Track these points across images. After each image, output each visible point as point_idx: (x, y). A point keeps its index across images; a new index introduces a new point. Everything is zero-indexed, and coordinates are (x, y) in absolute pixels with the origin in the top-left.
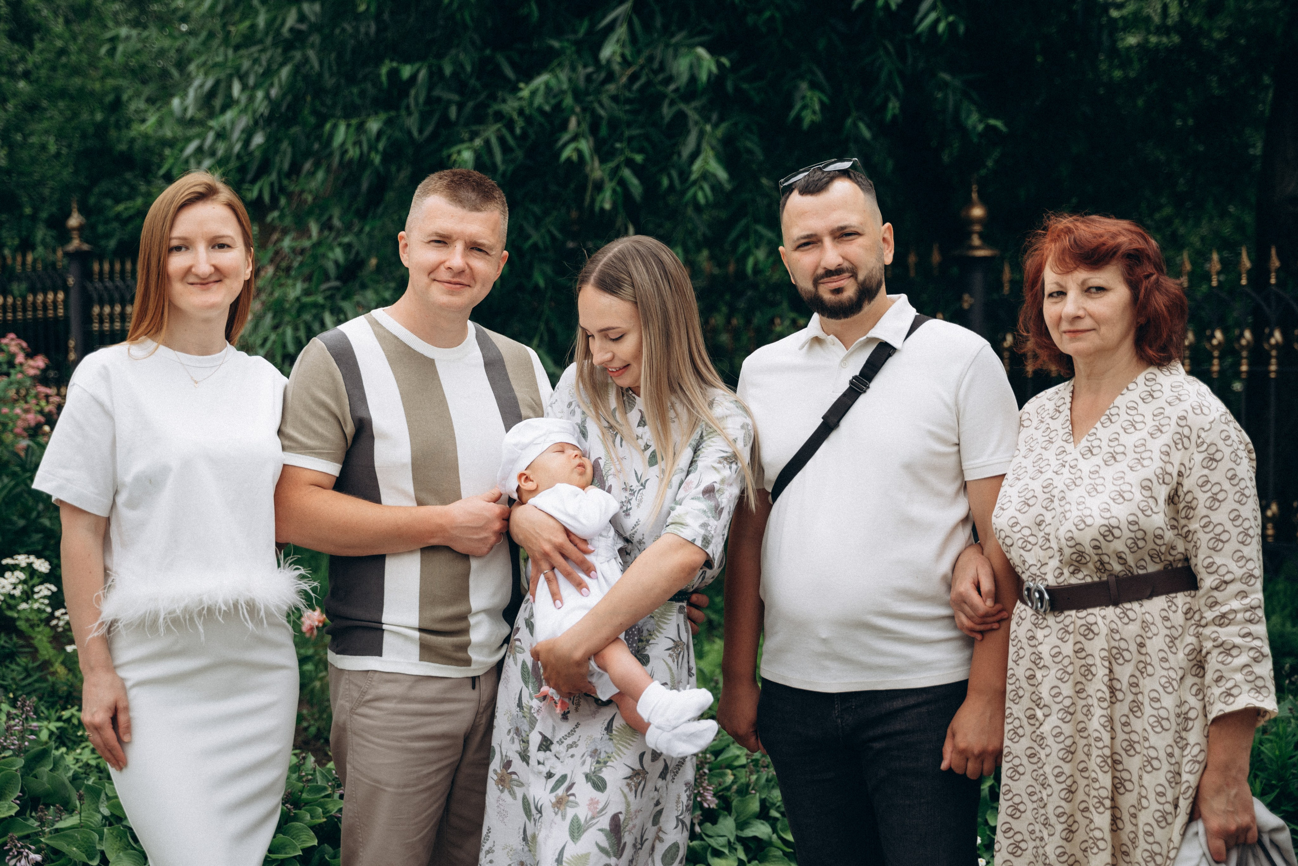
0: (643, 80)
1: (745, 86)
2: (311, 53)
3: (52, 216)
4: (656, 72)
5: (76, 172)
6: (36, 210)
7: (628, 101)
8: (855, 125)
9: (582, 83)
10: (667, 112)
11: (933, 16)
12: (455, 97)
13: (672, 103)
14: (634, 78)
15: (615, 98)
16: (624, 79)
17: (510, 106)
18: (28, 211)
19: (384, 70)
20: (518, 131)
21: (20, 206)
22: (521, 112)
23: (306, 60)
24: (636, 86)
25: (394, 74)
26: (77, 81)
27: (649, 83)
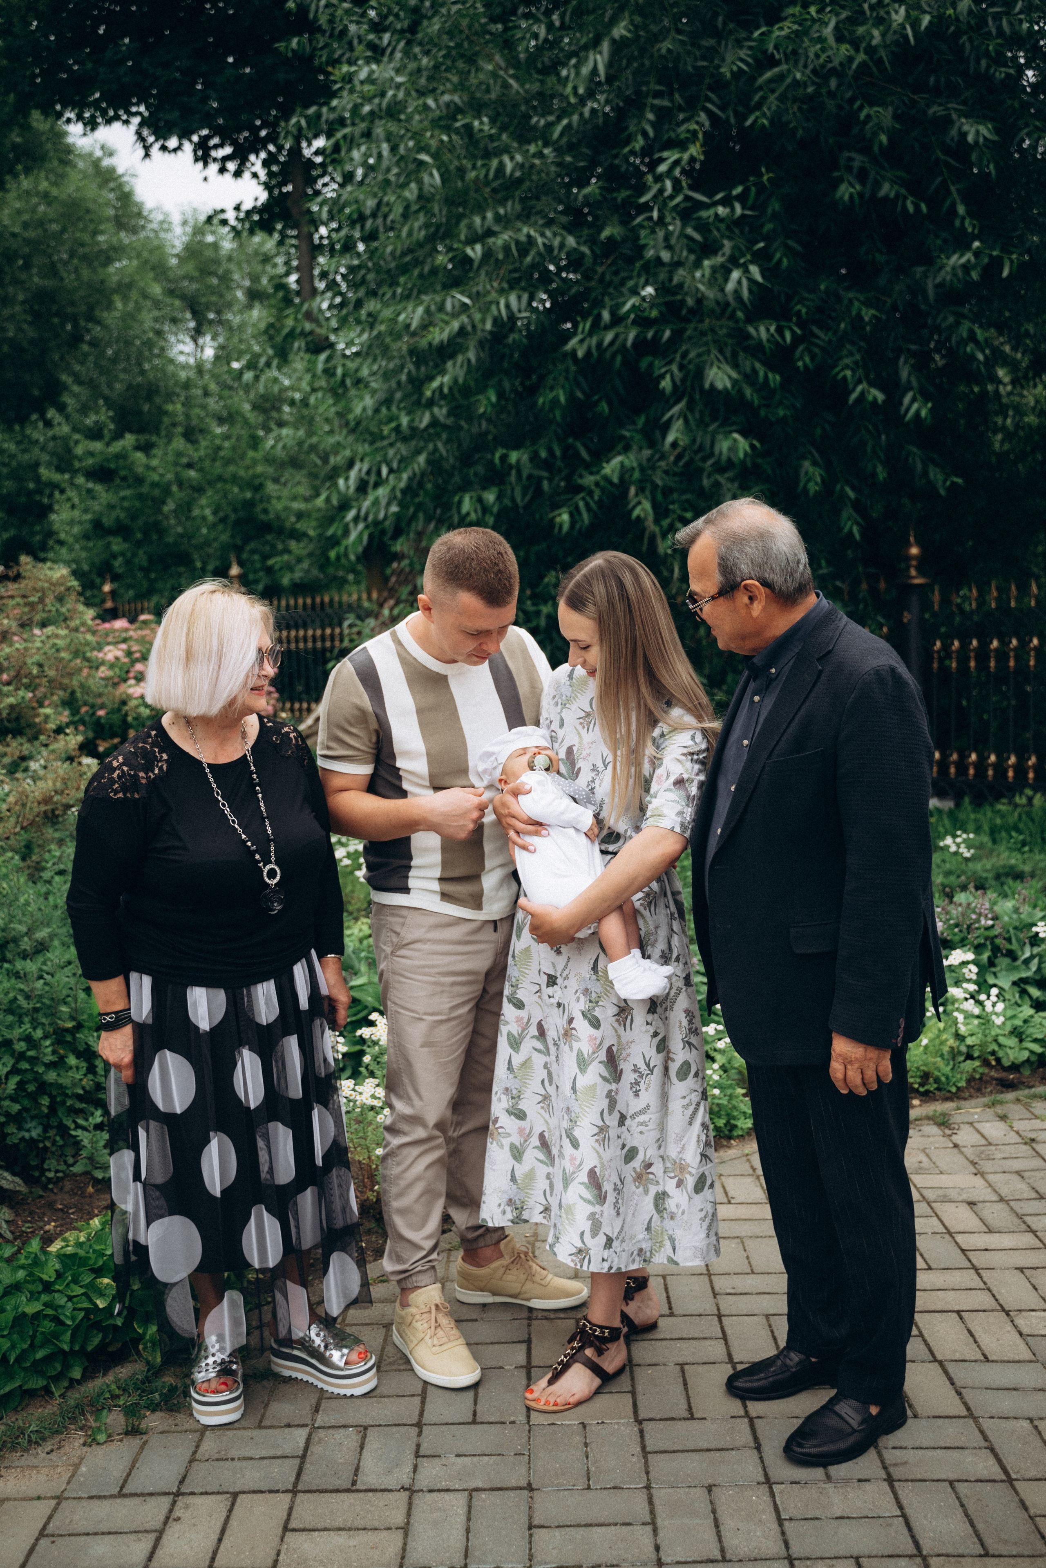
0: (686, 458)
1: (760, 461)
2: (440, 445)
3: (216, 568)
4: (696, 452)
5: (232, 537)
6: (205, 563)
7: (675, 474)
8: (842, 489)
9: (644, 462)
10: (706, 482)
11: (915, 406)
12: (545, 474)
13: (709, 476)
14: (679, 457)
15: (666, 472)
16: (672, 458)
17: (589, 480)
18: (199, 565)
19: (497, 455)
20: (596, 498)
21: (192, 561)
22: (597, 484)
23: (436, 449)
24: (681, 464)
25: (504, 458)
26: (232, 468)
27: (691, 462)
